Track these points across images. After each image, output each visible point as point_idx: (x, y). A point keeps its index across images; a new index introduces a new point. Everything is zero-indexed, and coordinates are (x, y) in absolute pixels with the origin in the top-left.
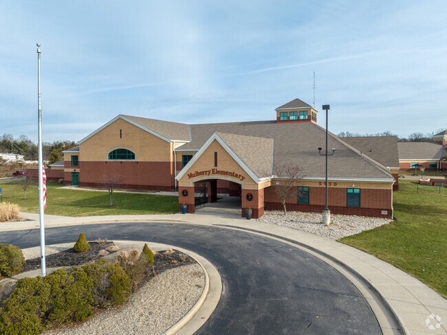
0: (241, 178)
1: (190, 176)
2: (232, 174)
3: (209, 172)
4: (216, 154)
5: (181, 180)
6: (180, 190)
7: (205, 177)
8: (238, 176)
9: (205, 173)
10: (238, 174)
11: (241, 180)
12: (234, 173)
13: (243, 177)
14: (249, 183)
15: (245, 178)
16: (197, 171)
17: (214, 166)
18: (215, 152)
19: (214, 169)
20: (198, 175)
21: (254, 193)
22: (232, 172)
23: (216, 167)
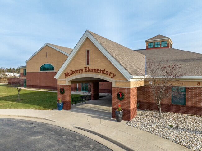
0: (112, 75)
1: (67, 75)
3: (82, 70)
4: (88, 52)
5: (59, 78)
6: (59, 89)
7: (78, 76)
8: (109, 74)
9: (78, 72)
10: (109, 72)
11: (112, 78)
12: (104, 71)
13: (114, 74)
14: (120, 81)
15: (115, 75)
16: (72, 70)
17: (86, 64)
18: (87, 51)
19: (87, 68)
20: (73, 74)
21: (126, 92)
22: (103, 69)
23: (88, 65)
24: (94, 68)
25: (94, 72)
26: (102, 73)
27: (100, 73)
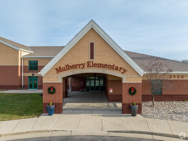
0: (122, 71)
1: (59, 70)
2: (112, 67)
3: (83, 65)
4: (92, 45)
5: (46, 74)
6: (45, 88)
7: (78, 71)
8: (119, 69)
9: (78, 66)
10: (119, 67)
11: (122, 73)
12: (114, 66)
13: (124, 70)
14: (132, 76)
15: (126, 71)
16: (68, 65)
17: (90, 58)
18: (91, 43)
19: (90, 62)
20: (69, 69)
21: (138, 87)
22: (112, 65)
23: (92, 60)
24: (100, 62)
25: (101, 67)
26: (111, 68)
27: (108, 68)
